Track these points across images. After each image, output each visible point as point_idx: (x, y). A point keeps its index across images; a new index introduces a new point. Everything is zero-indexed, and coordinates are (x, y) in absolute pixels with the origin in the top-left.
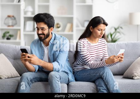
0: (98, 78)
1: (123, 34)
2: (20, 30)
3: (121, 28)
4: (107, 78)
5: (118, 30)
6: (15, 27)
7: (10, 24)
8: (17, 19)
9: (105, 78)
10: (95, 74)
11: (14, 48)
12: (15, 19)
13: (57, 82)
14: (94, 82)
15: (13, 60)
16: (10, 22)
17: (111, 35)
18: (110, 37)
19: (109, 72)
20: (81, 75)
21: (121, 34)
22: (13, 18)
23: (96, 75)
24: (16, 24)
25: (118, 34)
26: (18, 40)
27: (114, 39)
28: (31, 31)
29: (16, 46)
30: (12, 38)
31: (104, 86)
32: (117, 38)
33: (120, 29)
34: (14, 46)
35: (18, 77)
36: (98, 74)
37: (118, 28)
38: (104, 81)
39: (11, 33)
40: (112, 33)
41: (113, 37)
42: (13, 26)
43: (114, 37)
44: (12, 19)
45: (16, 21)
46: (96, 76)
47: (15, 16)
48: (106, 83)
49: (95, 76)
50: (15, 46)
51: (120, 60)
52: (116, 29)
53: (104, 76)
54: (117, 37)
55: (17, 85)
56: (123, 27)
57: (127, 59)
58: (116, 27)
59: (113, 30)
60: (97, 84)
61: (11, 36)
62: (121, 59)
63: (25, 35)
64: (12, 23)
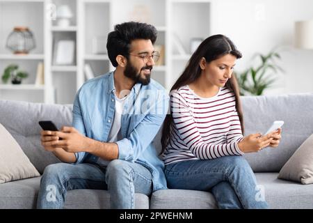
0: (220, 182)
1: (281, 69)
2: (42, 61)
3: (277, 56)
4: (240, 181)
5: (269, 62)
6: (32, 56)
7: (21, 48)
8: (36, 36)
9: (235, 182)
10: (212, 173)
11: (27, 109)
12: (31, 35)
13: (127, 182)
14: (209, 190)
15: (24, 138)
16: (21, 42)
17: (254, 74)
18: (250, 77)
19: (245, 167)
20: (181, 173)
21: (276, 72)
22: (26, 33)
23: (215, 175)
24: (34, 47)
25: (269, 72)
26: (38, 85)
27: (261, 83)
28: (68, 65)
29: (32, 104)
30: (24, 81)
31: (232, 200)
32: (267, 81)
33: (274, 58)
34: (27, 104)
35: (35, 177)
36: (220, 173)
37: (270, 56)
38: (233, 188)
39: (22, 69)
40: (255, 68)
41: (257, 77)
42: (26, 52)
43: (260, 78)
44: (24, 36)
45: (34, 41)
46: (215, 177)
47: (32, 29)
48: (239, 194)
49: (212, 176)
50: (29, 105)
51: (271, 144)
52: (264, 60)
53: (233, 176)
54: (267, 78)
55: (32, 196)
56: (281, 54)
57: (288, 135)
58: (265, 54)
59: (259, 62)
60: (217, 195)
61: (22, 75)
62: (274, 141)
63: (55, 73)
64: (25, 45)
